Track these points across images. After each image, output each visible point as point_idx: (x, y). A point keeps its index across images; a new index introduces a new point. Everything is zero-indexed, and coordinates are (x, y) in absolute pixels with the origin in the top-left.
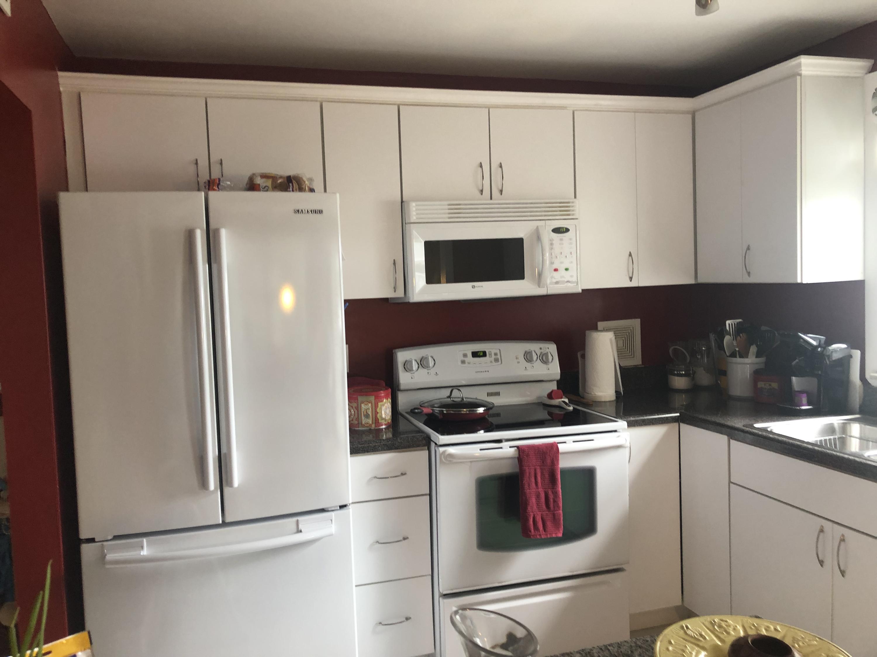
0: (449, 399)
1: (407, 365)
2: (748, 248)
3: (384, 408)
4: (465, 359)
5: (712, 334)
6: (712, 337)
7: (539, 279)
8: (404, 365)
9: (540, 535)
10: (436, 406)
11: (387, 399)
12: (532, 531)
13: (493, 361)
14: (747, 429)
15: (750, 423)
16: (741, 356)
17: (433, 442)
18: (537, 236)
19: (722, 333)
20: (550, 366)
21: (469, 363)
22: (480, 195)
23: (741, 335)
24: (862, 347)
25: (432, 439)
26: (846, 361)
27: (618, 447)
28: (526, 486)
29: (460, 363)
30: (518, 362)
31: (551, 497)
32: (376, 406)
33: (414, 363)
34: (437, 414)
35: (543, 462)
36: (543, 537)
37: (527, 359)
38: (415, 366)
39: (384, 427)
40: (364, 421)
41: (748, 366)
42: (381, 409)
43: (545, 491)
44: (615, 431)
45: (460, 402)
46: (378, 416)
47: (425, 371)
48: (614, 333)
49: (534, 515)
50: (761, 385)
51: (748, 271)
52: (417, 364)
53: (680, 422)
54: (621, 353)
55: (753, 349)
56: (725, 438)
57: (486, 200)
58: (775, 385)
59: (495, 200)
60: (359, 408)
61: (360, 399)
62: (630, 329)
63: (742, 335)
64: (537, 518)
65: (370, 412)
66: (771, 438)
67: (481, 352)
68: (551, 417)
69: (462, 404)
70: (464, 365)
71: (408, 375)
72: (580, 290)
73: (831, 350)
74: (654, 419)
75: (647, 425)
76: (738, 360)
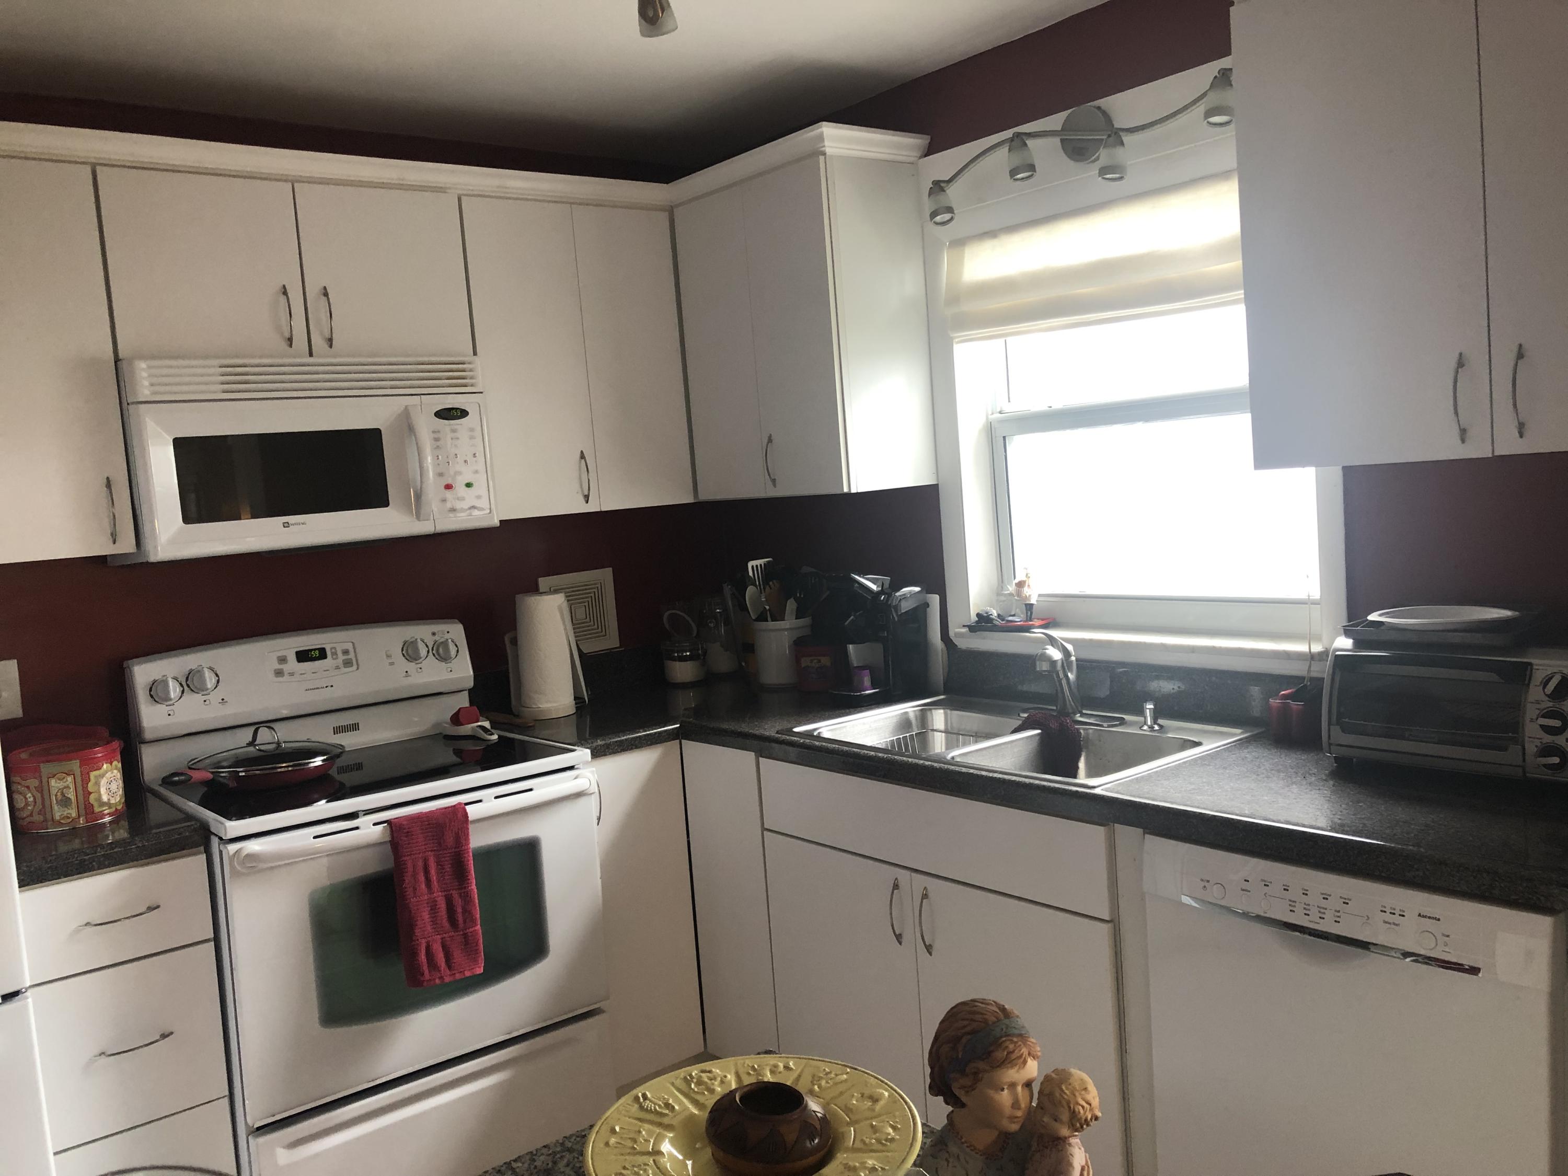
0: (251, 749)
1: (157, 692)
2: (770, 440)
3: (103, 782)
4: (284, 667)
5: (727, 586)
6: (727, 589)
7: (417, 505)
8: (150, 690)
9: (441, 978)
10: (225, 764)
11: (111, 763)
12: (426, 972)
13: (341, 666)
14: (784, 737)
15: (789, 726)
16: (774, 619)
17: (216, 835)
18: (406, 425)
19: (742, 582)
20: (454, 664)
21: (292, 674)
22: (288, 348)
23: (771, 583)
24: (940, 589)
25: (213, 830)
26: (919, 613)
27: (579, 795)
28: (410, 892)
29: (271, 675)
30: (392, 664)
31: (458, 902)
32: (86, 780)
33: (172, 684)
34: (225, 781)
35: (440, 844)
36: (447, 979)
37: (410, 657)
38: (174, 690)
39: (107, 819)
40: (58, 813)
41: (786, 633)
42: (97, 784)
43: (445, 896)
44: (571, 768)
45: (274, 751)
46: (92, 798)
47: (198, 697)
48: (567, 596)
49: (428, 943)
50: (805, 662)
51: (773, 478)
52: (177, 685)
53: (682, 738)
54: (580, 629)
55: (791, 605)
56: (752, 755)
57: (300, 356)
58: (826, 661)
59: (320, 356)
60: (46, 788)
61: (46, 769)
62: (597, 586)
63: (773, 583)
64: (434, 948)
65: (71, 795)
66: (817, 747)
67: (315, 650)
68: (461, 757)
69: (279, 755)
70: (280, 679)
71: (162, 709)
72: (496, 522)
73: (899, 598)
74: (638, 739)
75: (627, 750)
76: (771, 624)
